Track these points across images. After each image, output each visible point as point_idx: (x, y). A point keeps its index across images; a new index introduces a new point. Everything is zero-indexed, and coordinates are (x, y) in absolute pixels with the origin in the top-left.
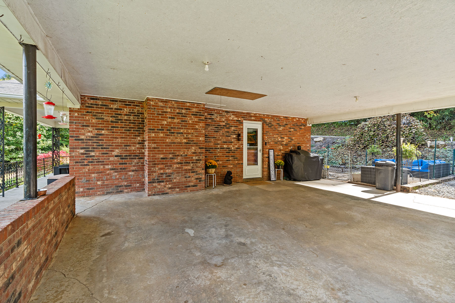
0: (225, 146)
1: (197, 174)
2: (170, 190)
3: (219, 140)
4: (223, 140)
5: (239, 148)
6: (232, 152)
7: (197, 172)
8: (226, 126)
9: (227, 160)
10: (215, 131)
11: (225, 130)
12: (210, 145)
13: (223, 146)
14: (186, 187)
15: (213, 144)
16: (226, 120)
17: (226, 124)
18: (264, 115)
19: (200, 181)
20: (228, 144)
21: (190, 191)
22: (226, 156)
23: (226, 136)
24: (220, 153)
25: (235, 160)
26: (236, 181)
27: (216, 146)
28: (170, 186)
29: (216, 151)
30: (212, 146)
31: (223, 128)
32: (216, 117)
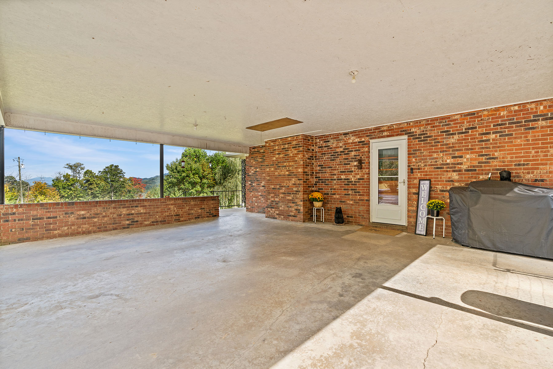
0: (343, 177)
1: (296, 205)
2: (277, 216)
3: (335, 170)
4: (341, 169)
5: (363, 179)
6: (352, 184)
7: (296, 203)
8: (343, 152)
9: (346, 195)
10: (331, 160)
11: (342, 157)
12: (325, 176)
13: (340, 177)
14: (288, 216)
15: (329, 175)
16: (344, 144)
17: (344, 149)
18: (408, 123)
19: (299, 212)
20: (346, 174)
21: (292, 220)
22: (344, 189)
23: (345, 164)
24: (338, 185)
25: (356, 195)
26: (358, 223)
27: (332, 177)
28: (277, 212)
29: (332, 182)
30: (328, 177)
31: (341, 155)
32: (333, 143)
